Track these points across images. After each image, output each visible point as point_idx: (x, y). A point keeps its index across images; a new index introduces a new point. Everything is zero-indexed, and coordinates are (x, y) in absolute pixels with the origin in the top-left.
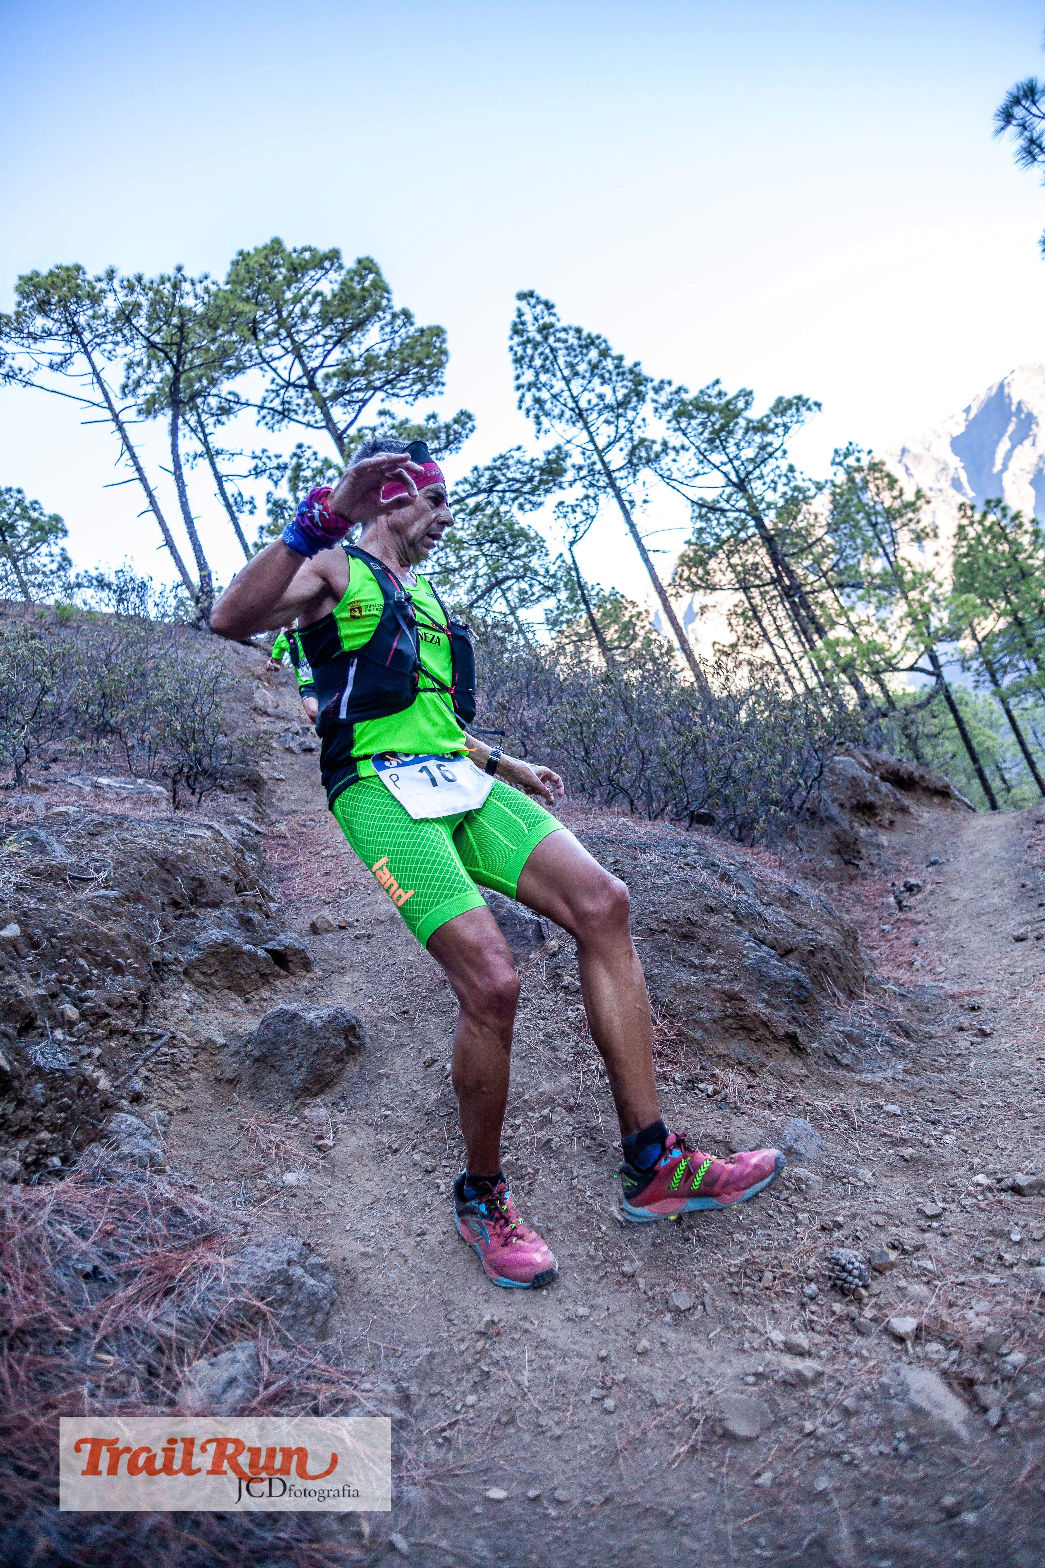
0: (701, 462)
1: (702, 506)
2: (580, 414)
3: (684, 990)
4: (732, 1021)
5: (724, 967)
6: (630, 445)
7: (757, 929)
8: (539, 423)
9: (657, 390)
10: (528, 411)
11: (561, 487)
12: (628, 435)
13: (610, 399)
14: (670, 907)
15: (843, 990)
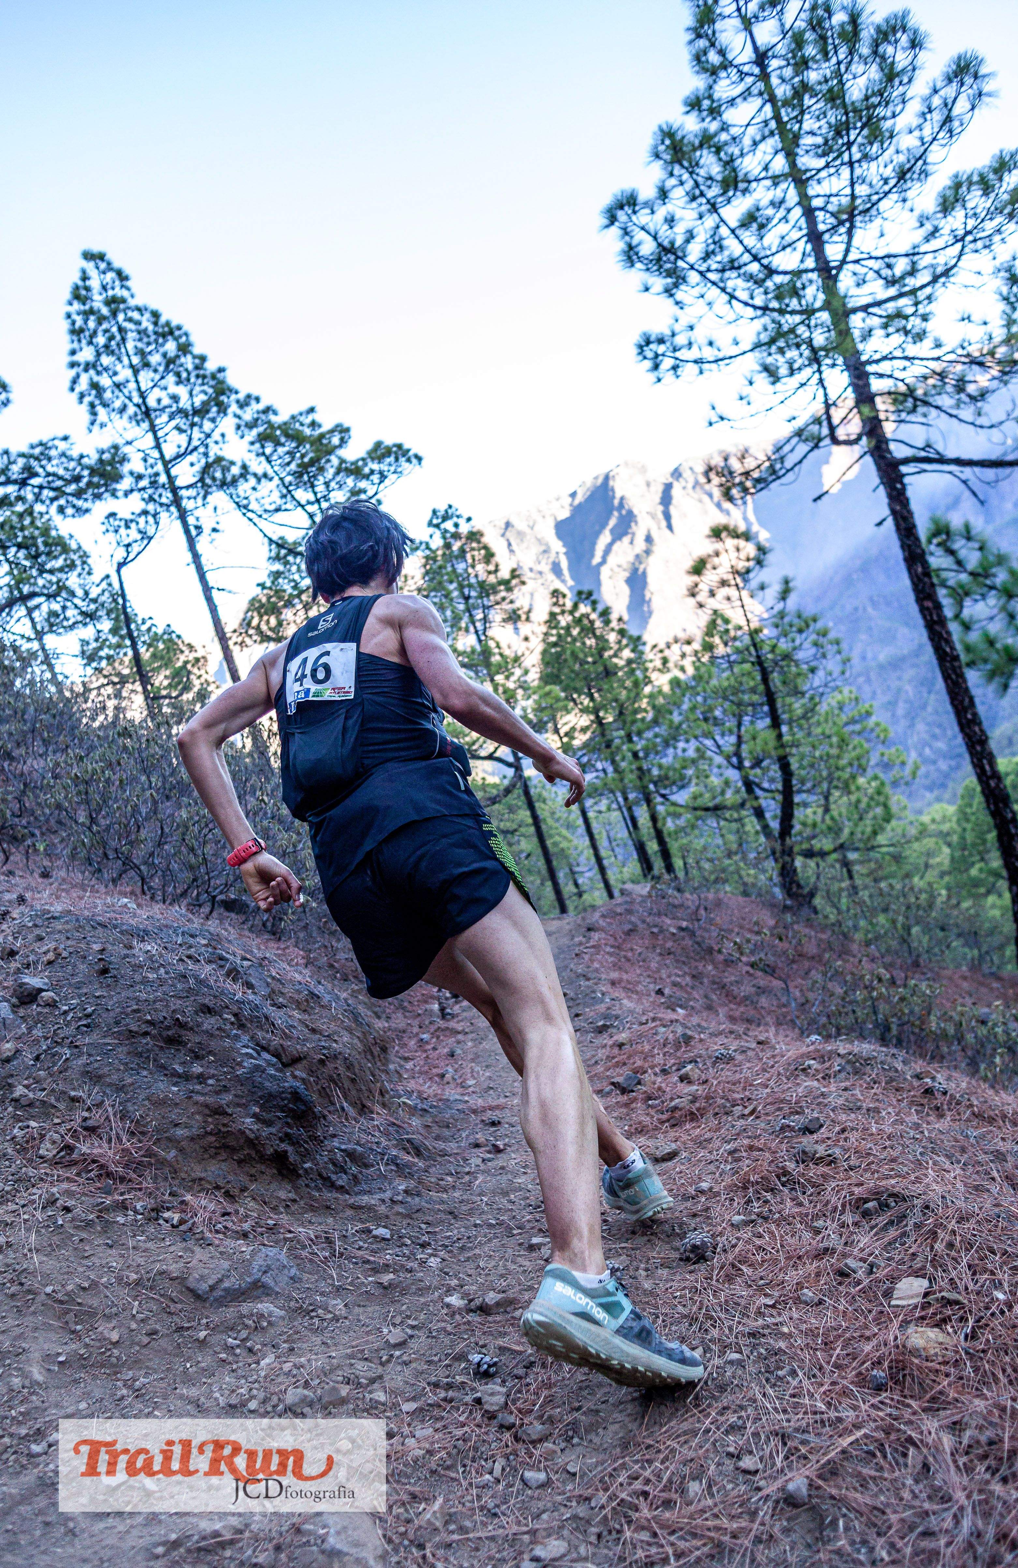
0: (284, 496)
1: (280, 546)
2: (147, 413)
3: (160, 1103)
4: (212, 1139)
5: (213, 1077)
6: (203, 461)
7: (260, 1034)
8: (94, 414)
9: (243, 404)
10: (82, 396)
11: (114, 494)
12: (202, 449)
13: (185, 402)
14: (158, 1005)
15: (353, 1104)
